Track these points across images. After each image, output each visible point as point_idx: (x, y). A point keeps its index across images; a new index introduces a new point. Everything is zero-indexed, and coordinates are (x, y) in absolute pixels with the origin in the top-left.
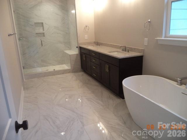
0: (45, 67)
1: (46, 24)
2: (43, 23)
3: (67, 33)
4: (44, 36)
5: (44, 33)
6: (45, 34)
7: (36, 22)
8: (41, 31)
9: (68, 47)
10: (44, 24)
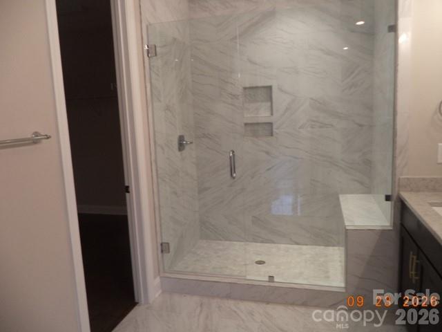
0: (262, 242)
1: (281, 90)
2: (270, 88)
3: (361, 125)
4: (272, 135)
5: (271, 124)
6: (274, 127)
7: (248, 85)
8: (263, 115)
9: (362, 183)
10: (275, 90)
